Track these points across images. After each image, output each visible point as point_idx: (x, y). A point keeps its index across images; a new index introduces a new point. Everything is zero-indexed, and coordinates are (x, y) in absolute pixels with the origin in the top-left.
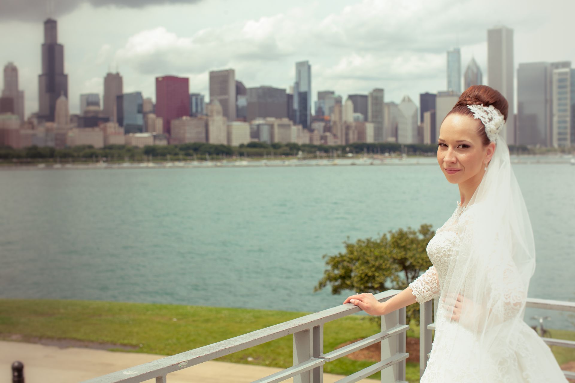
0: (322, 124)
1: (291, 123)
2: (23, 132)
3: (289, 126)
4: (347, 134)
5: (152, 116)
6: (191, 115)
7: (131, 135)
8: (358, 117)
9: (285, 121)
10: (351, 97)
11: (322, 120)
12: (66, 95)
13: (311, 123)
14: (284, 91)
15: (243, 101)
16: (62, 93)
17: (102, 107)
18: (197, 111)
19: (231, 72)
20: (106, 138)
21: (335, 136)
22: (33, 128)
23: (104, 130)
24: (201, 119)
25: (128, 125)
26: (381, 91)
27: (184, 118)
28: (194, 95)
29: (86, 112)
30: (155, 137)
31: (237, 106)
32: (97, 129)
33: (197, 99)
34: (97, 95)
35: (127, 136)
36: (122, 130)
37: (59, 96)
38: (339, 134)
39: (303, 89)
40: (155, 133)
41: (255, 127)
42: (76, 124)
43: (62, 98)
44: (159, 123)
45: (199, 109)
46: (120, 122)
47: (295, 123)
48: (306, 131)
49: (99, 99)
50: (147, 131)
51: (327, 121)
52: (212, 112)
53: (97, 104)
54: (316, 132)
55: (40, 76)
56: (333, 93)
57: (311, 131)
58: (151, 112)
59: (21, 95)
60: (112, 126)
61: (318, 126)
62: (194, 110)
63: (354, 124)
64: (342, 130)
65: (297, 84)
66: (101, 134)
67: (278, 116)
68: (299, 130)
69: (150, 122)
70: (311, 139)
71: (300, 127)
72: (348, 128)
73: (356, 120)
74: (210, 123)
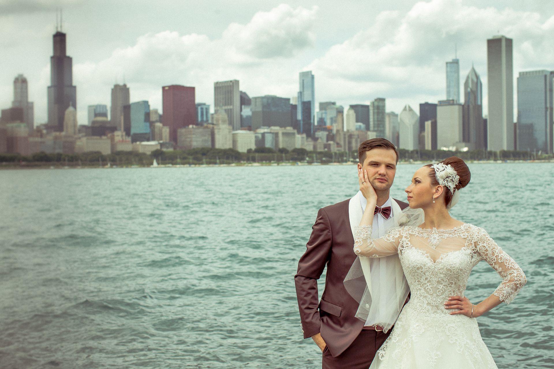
0: (325, 133)
1: (295, 131)
2: (31, 139)
3: (294, 134)
4: (350, 143)
5: (159, 125)
6: (197, 124)
7: (138, 143)
8: (360, 126)
9: (289, 129)
10: (352, 107)
11: (325, 129)
12: (74, 106)
13: (314, 132)
14: (288, 100)
15: (247, 112)
16: (71, 103)
17: (109, 118)
18: (202, 120)
19: (235, 83)
20: (113, 146)
21: (338, 144)
22: (42, 136)
23: (112, 139)
24: (207, 127)
25: (135, 134)
26: (382, 100)
27: (191, 126)
28: (200, 105)
29: (94, 122)
30: (162, 145)
31: (241, 116)
32: (104, 137)
33: (202, 109)
34: (105, 107)
35: (134, 144)
36: (129, 139)
37: (67, 107)
38: (342, 143)
39: (306, 99)
40: (161, 142)
41: (260, 136)
42: (84, 134)
43: (71, 109)
44: (166, 131)
45: (205, 119)
46: (128, 131)
47: (299, 133)
48: (310, 139)
49: (107, 110)
50: (153, 139)
51: (330, 130)
52: (218, 120)
53: (105, 115)
54: (319, 141)
55: (49, 88)
56: (334, 104)
57: (315, 139)
58: (157, 121)
59: (30, 107)
60: (119, 135)
61: (322, 135)
62: (200, 119)
63: (356, 133)
64: (345, 138)
65: (301, 94)
66: (109, 141)
67: (282, 126)
68: (302, 138)
69: (157, 130)
70: (315, 147)
71: (304, 135)
72: (351, 136)
73: (359, 129)
74: (216, 131)
